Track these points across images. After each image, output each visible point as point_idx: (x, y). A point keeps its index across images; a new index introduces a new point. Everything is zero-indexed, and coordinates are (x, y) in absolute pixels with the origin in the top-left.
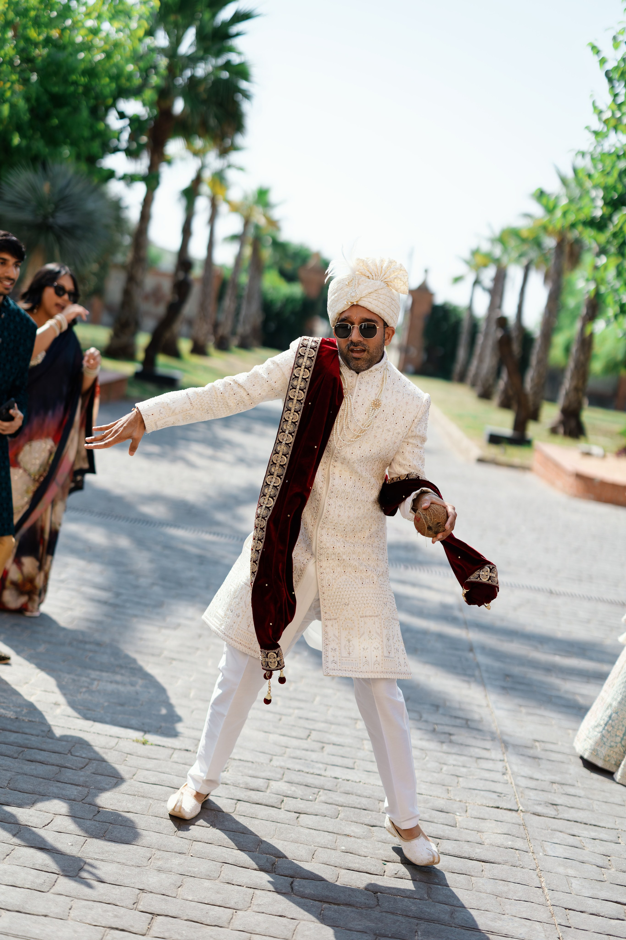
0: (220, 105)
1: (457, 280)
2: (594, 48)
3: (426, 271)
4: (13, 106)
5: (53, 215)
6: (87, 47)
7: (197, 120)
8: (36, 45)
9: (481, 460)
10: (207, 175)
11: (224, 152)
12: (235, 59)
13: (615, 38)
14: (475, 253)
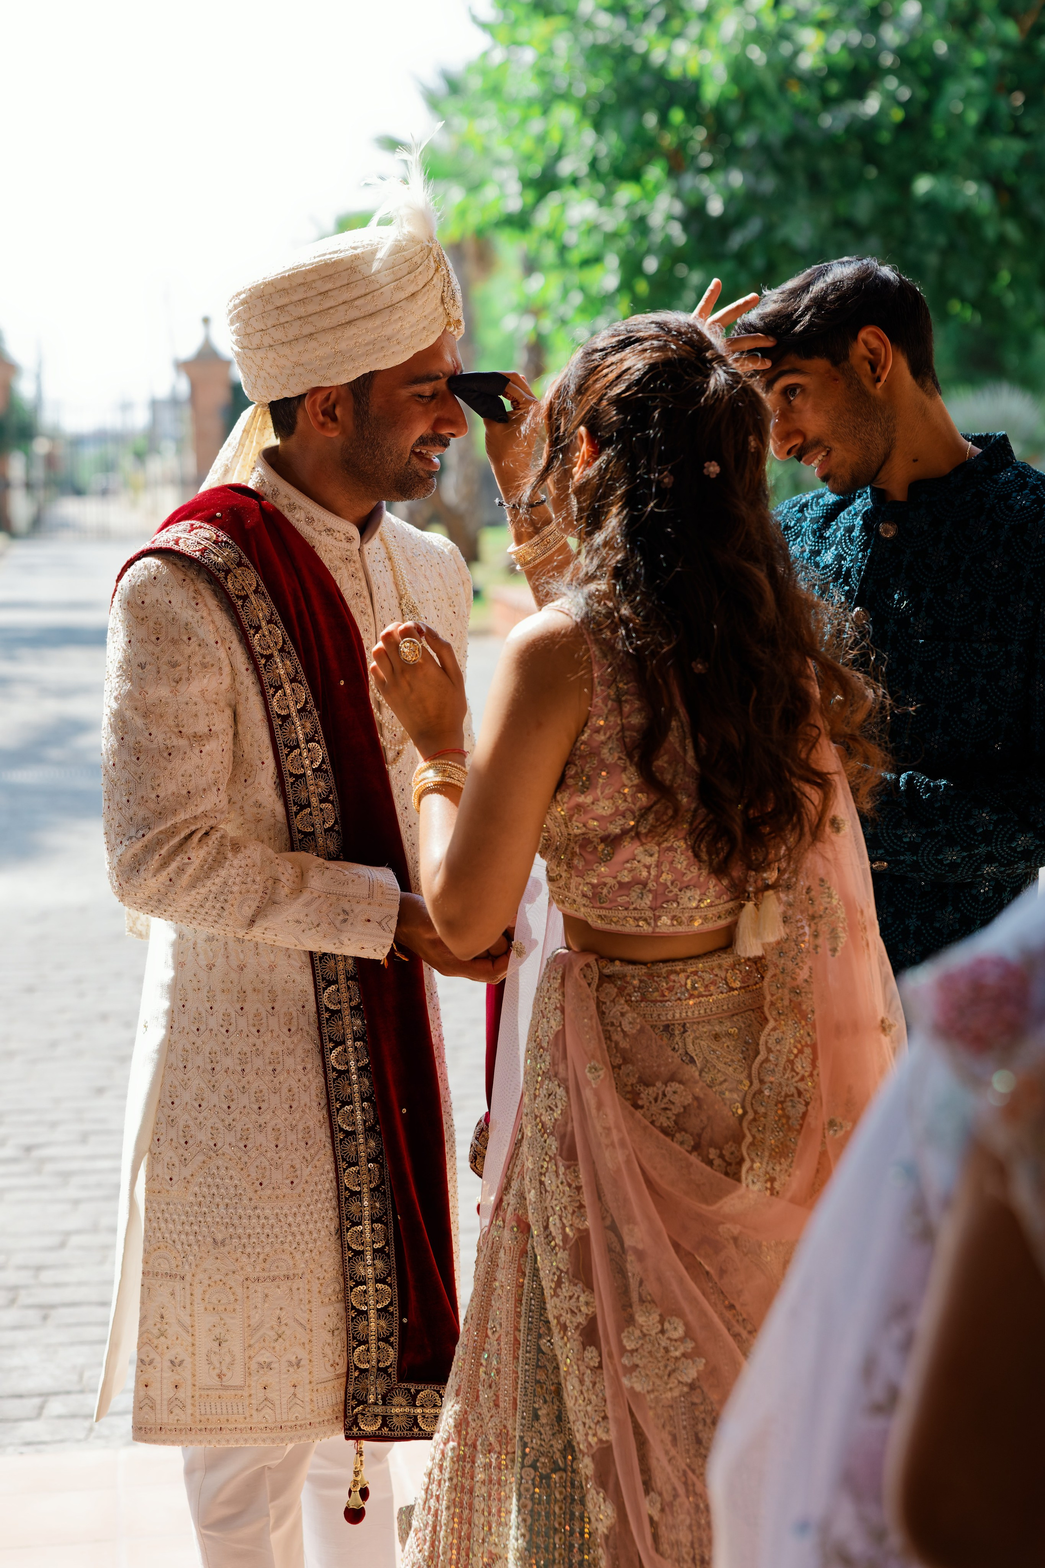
3: (206, 321)
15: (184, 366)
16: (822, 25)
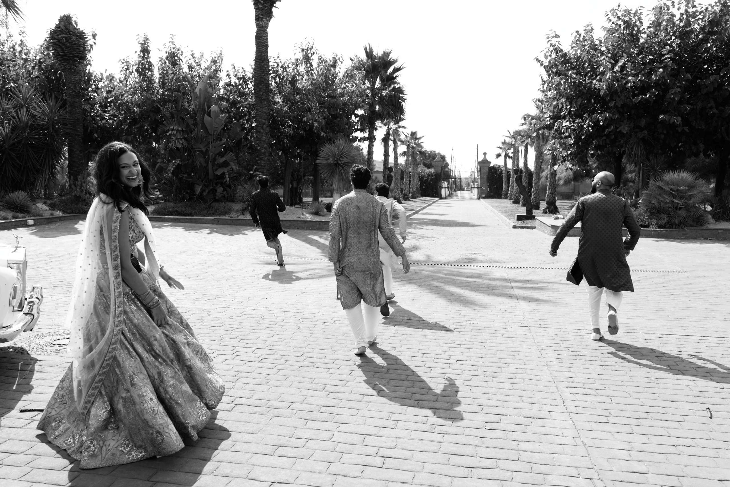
0: (393, 105)
1: (499, 156)
2: (537, 59)
3: (485, 154)
4: (319, 122)
5: (340, 160)
6: (343, 95)
7: (385, 112)
8: (324, 98)
9: (514, 227)
10: (391, 132)
11: (397, 122)
12: (397, 86)
13: (545, 55)
14: (504, 143)
15: (479, 163)
16: (634, 75)
